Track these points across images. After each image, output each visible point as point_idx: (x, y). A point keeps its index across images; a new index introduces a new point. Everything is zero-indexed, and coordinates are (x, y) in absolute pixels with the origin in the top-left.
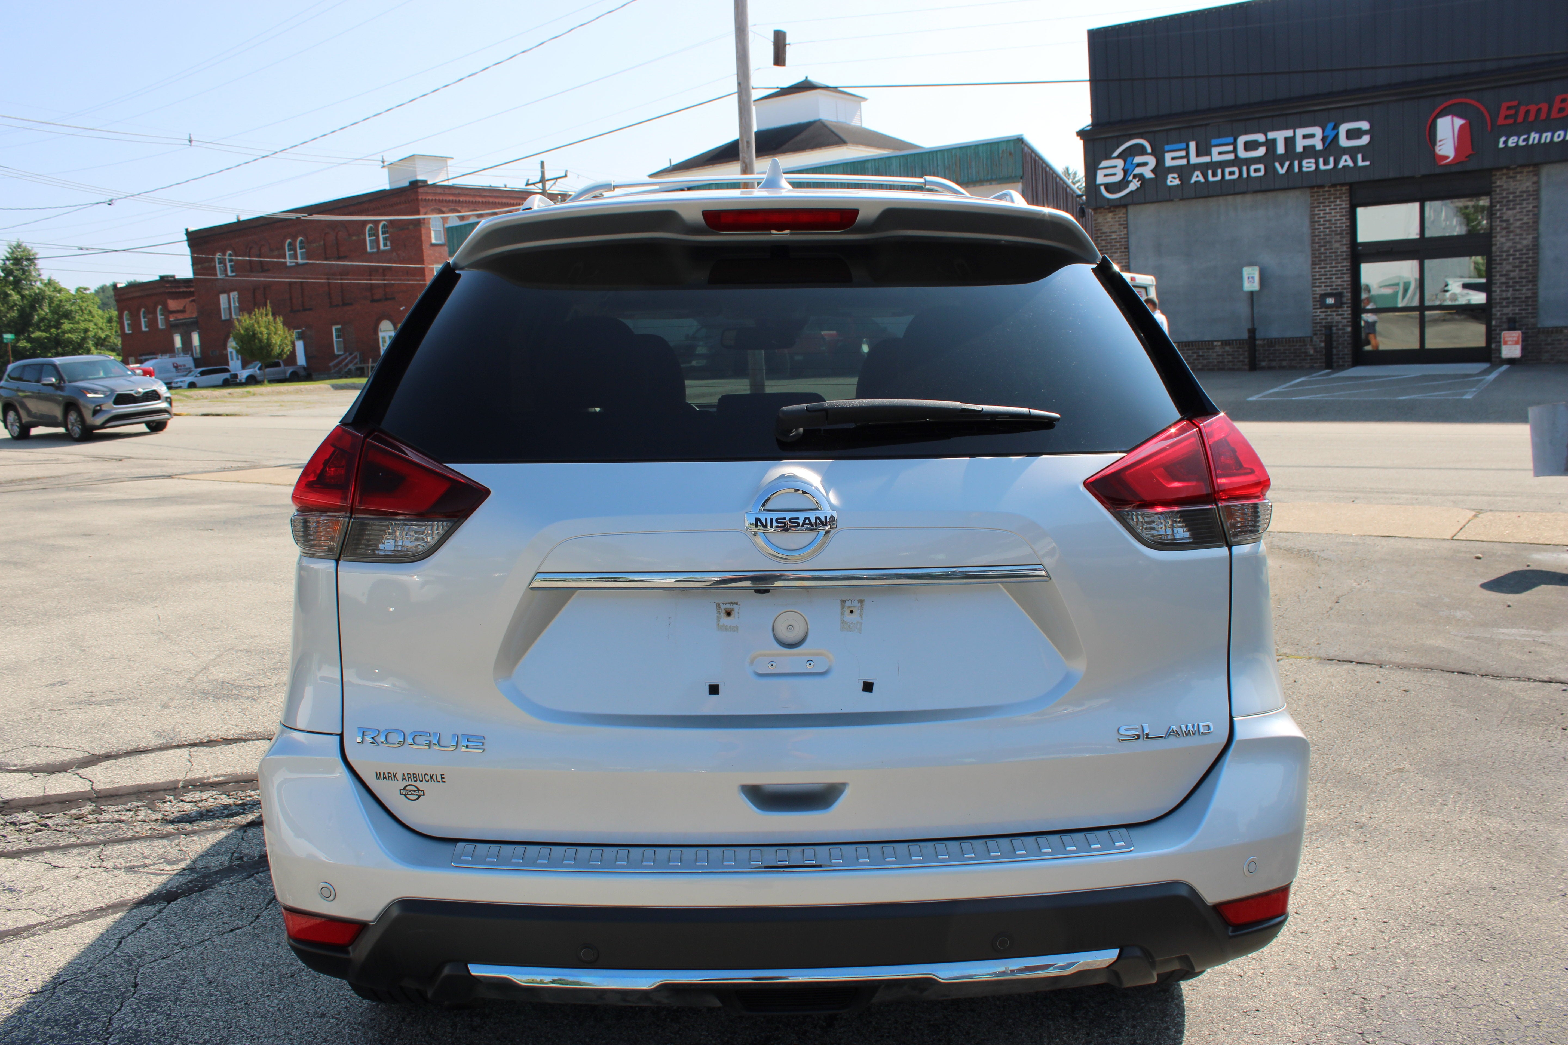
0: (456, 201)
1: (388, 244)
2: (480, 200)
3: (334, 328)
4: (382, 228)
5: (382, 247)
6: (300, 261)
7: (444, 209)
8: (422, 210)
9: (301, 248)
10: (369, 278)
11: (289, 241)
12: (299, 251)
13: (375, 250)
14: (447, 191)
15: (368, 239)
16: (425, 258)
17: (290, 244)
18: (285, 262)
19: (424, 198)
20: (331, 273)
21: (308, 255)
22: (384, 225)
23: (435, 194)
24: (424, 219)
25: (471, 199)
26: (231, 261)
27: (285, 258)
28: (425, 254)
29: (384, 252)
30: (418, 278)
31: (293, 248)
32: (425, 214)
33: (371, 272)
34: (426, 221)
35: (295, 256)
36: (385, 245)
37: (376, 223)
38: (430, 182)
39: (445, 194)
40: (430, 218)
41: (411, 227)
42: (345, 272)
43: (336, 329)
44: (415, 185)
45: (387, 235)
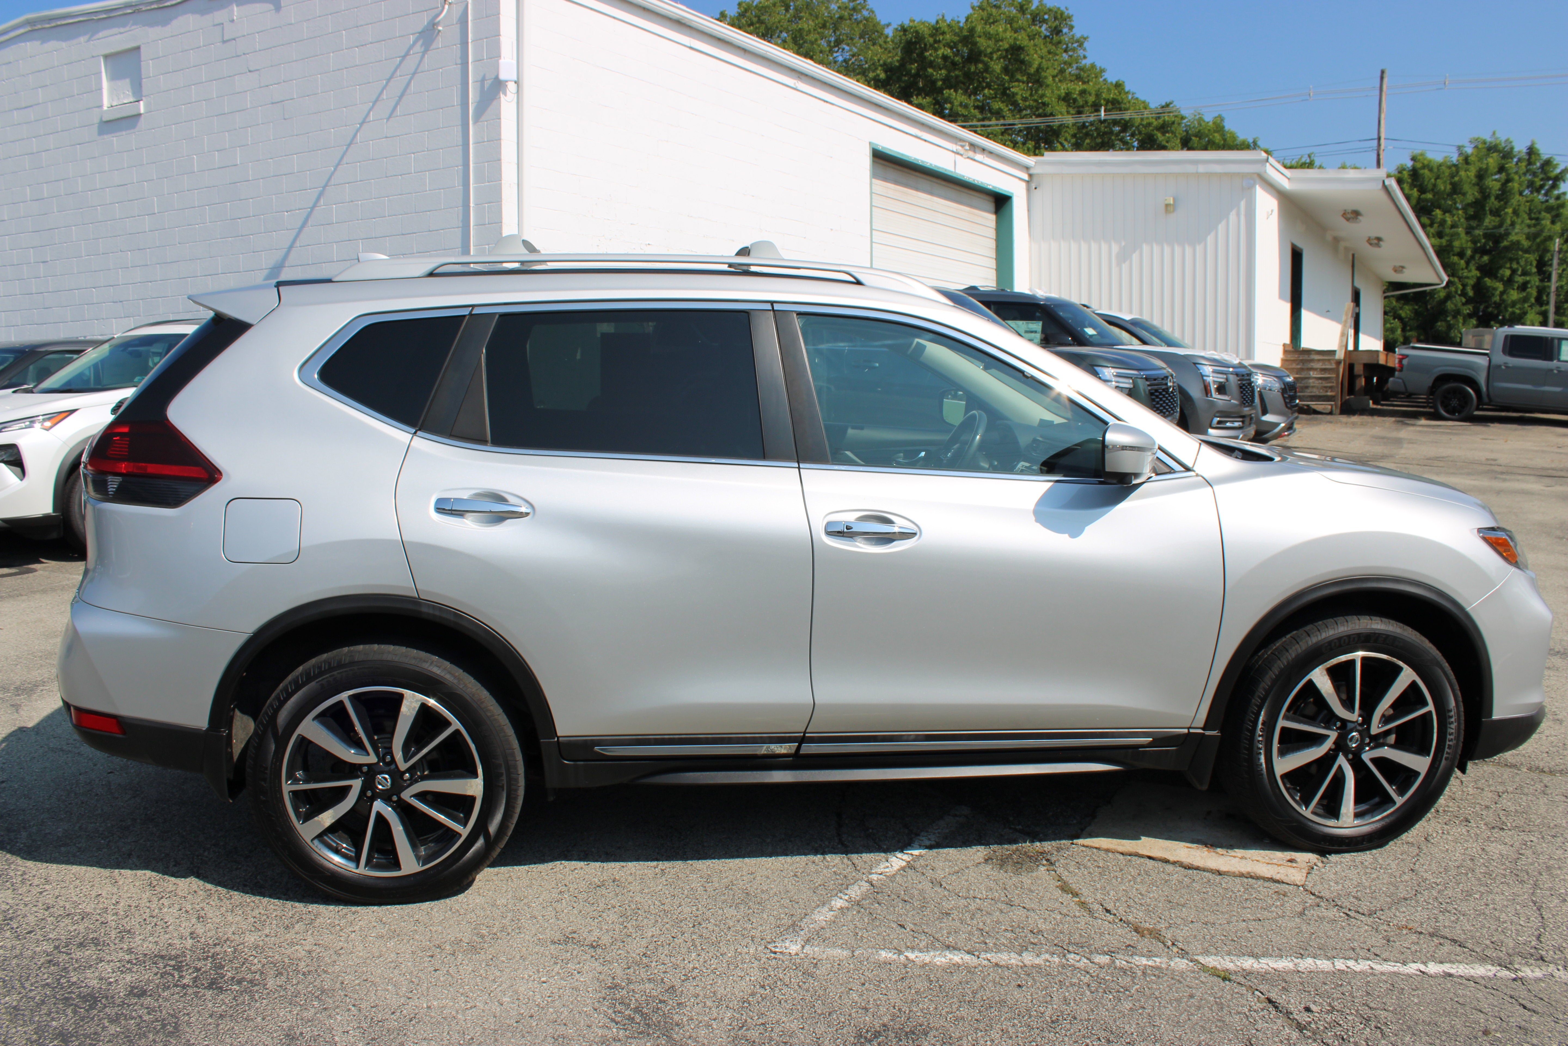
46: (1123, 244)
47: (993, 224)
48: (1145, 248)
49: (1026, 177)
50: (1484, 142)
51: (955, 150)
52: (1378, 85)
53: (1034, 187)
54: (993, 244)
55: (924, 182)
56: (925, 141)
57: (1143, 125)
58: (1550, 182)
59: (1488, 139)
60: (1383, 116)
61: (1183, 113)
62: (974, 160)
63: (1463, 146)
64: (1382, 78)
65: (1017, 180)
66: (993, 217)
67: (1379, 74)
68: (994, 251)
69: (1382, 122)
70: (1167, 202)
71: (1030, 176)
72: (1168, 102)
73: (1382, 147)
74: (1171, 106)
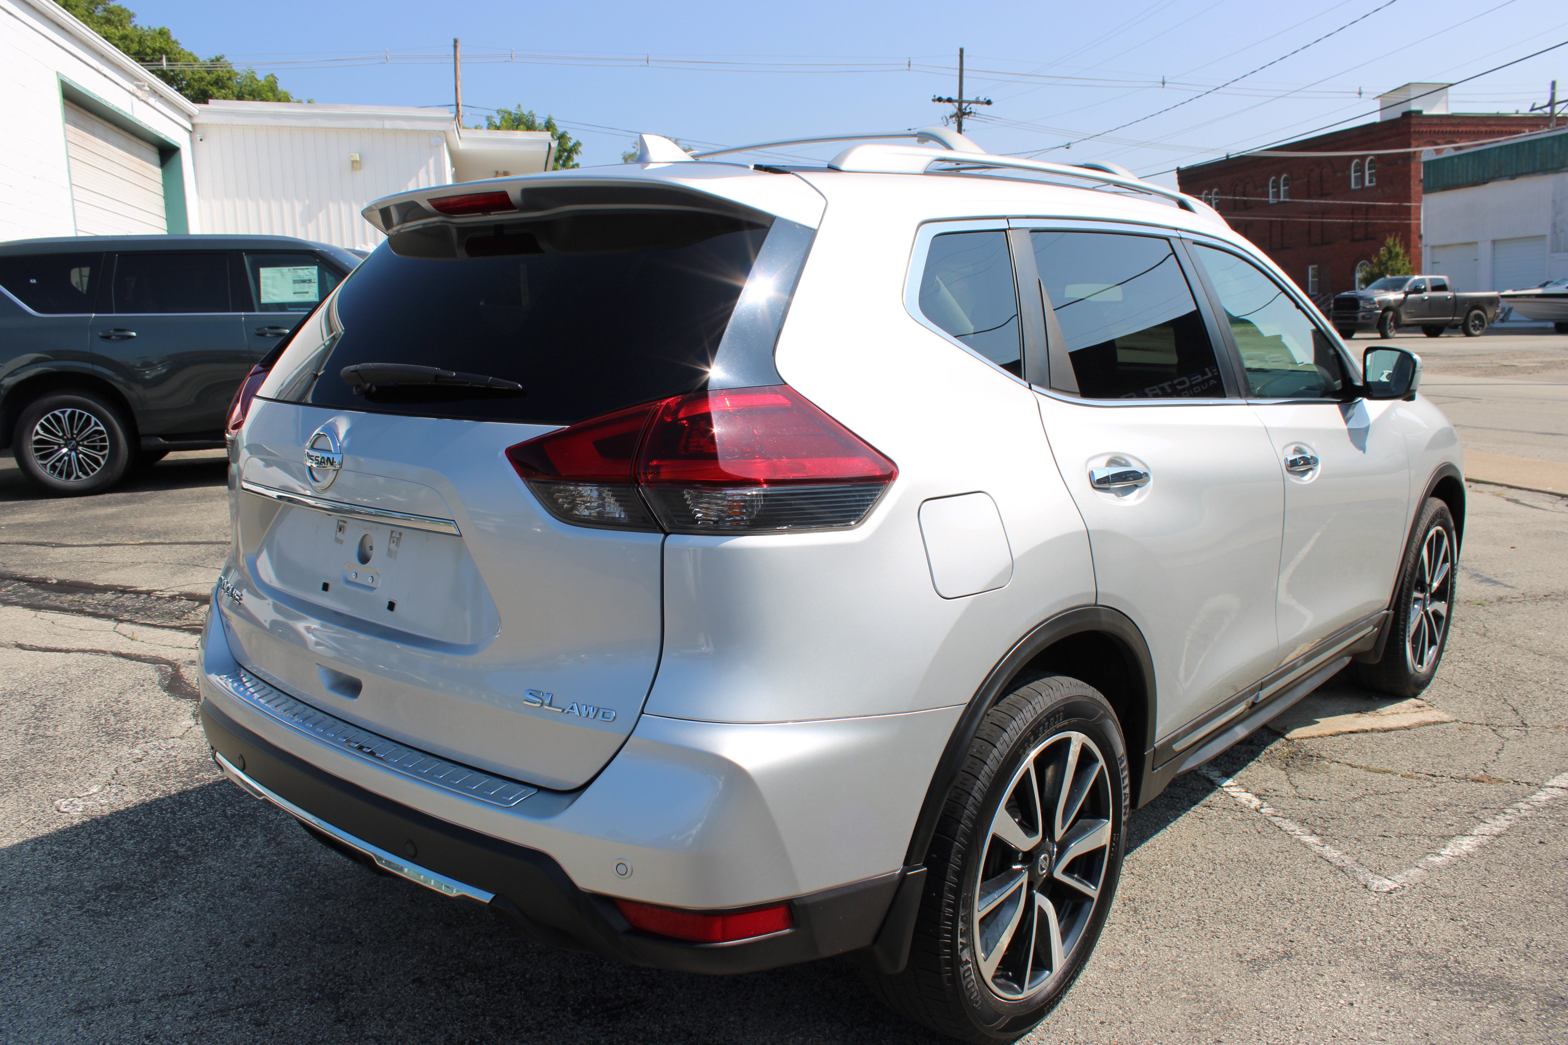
0: (1454, 132)
1: (1374, 180)
2: (1483, 129)
3: (1310, 268)
4: (1369, 164)
5: (1367, 183)
6: (1282, 199)
7: (1439, 141)
8: (1413, 142)
9: (1284, 186)
10: (1351, 216)
11: (1273, 178)
12: (1282, 189)
13: (1359, 187)
14: (1444, 122)
15: (1353, 175)
16: (1412, 195)
17: (1274, 182)
18: (1268, 201)
19: (1417, 130)
20: (1312, 211)
21: (1290, 194)
22: (1371, 160)
23: (1430, 125)
24: (1415, 152)
25: (1472, 129)
26: (1215, 199)
27: (1268, 197)
28: (1413, 191)
29: (1369, 188)
30: (1403, 217)
31: (1276, 185)
32: (1418, 147)
33: (1354, 210)
34: (1417, 155)
35: (1277, 195)
36: (1371, 181)
37: (1363, 158)
38: (1425, 113)
39: (1442, 125)
40: (1421, 151)
41: (1400, 162)
42: (1326, 211)
43: (1312, 269)
44: (1408, 115)
45: (1373, 171)
46: (307, 202)
47: (160, 179)
48: (332, 207)
49: (190, 128)
50: (510, 114)
51: (131, 91)
52: (452, 53)
53: (199, 139)
54: (161, 202)
55: (100, 126)
56: (105, 76)
57: (194, 79)
58: (566, 154)
59: (514, 111)
60: (459, 84)
61: (236, 68)
62: (148, 104)
63: (491, 117)
64: (455, 47)
65: (182, 129)
66: (159, 171)
67: (452, 43)
68: (164, 210)
69: (459, 89)
70: (353, 159)
71: (193, 125)
72: (218, 56)
73: (461, 113)
74: (222, 60)
